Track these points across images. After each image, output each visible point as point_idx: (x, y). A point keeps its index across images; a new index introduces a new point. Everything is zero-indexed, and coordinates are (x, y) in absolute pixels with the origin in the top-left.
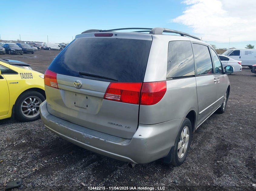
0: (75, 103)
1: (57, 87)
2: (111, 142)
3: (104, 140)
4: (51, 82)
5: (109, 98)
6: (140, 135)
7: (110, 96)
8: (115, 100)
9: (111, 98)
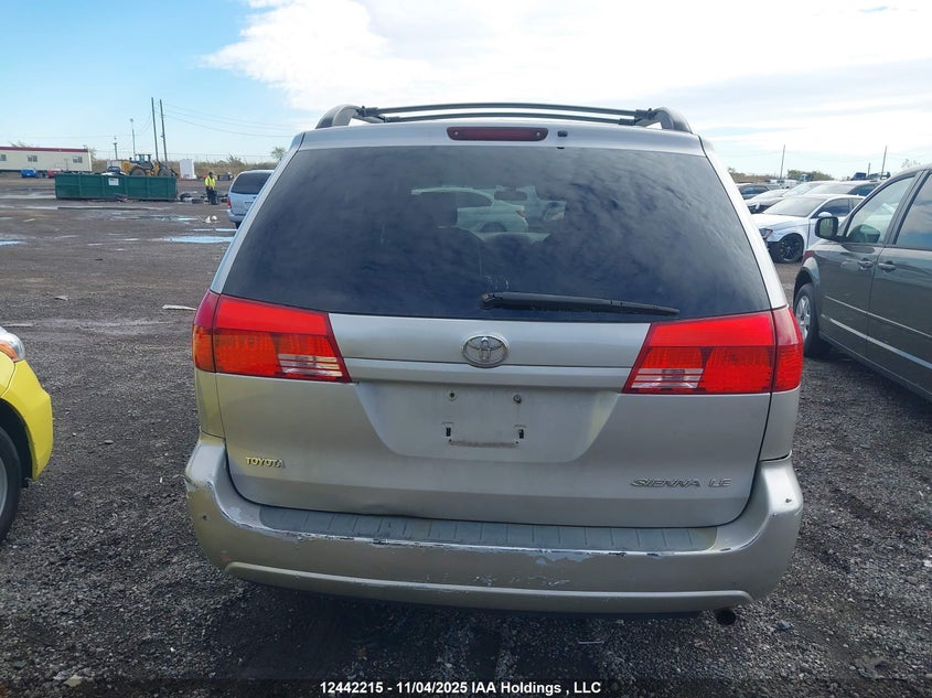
0: (449, 432)
1: (339, 374)
2: (676, 553)
3: (645, 553)
4: (281, 356)
5: (646, 385)
6: (788, 501)
7: (652, 378)
8: (670, 389)
9: (653, 384)
